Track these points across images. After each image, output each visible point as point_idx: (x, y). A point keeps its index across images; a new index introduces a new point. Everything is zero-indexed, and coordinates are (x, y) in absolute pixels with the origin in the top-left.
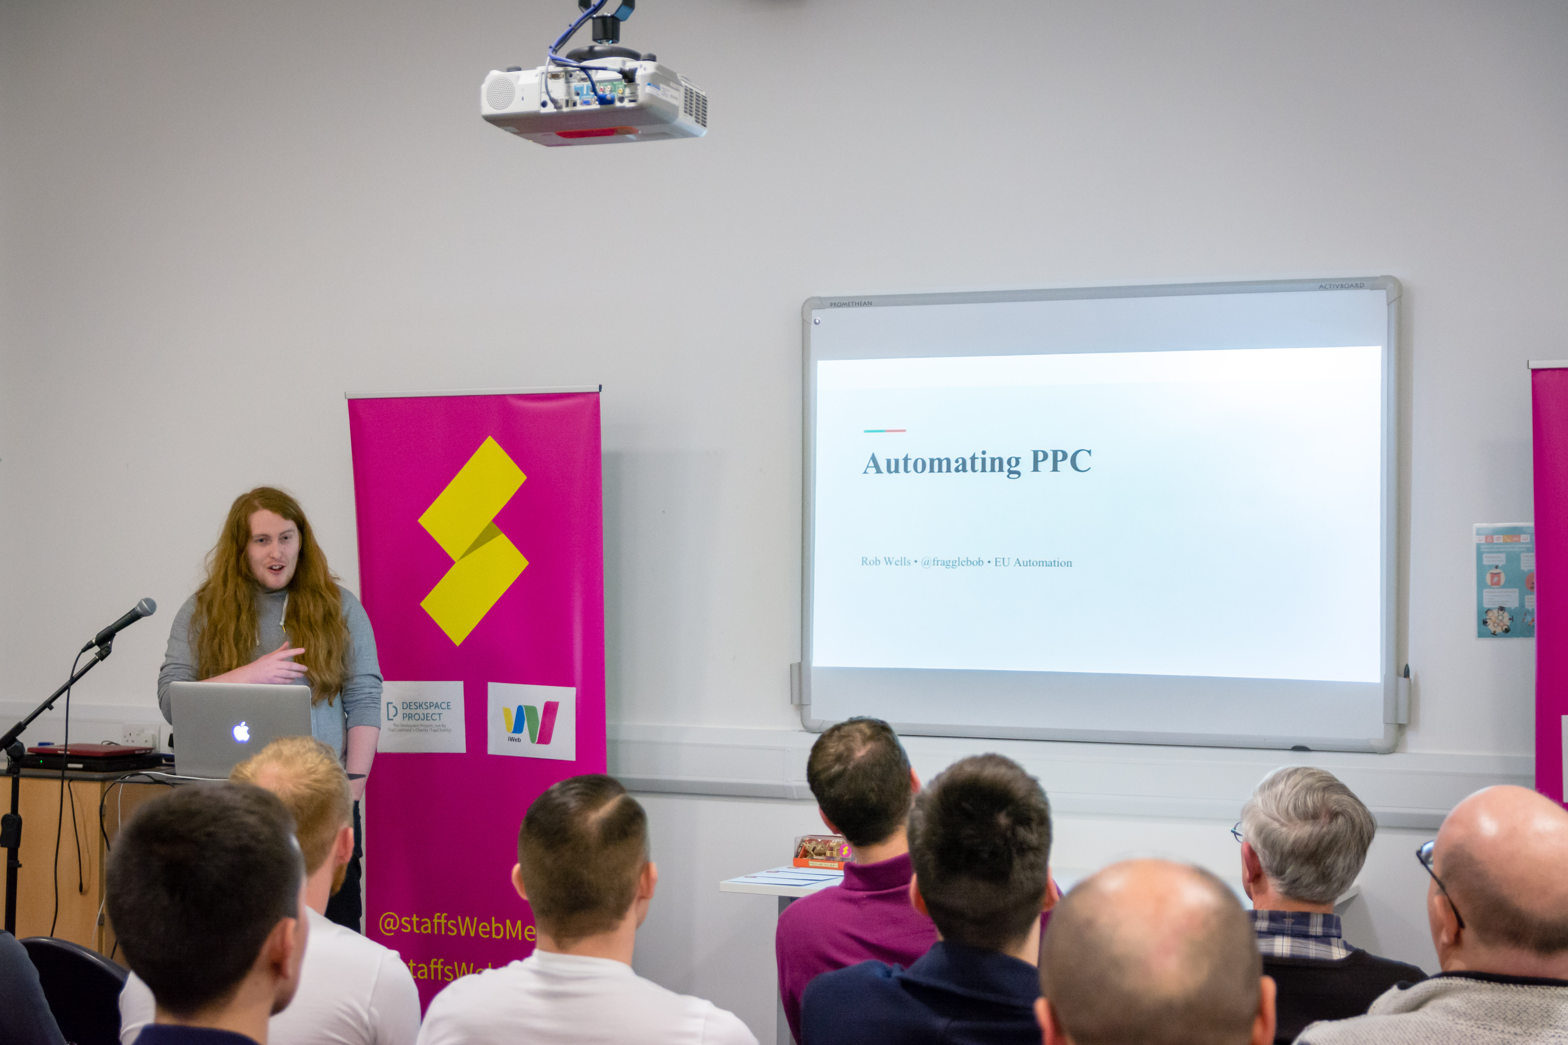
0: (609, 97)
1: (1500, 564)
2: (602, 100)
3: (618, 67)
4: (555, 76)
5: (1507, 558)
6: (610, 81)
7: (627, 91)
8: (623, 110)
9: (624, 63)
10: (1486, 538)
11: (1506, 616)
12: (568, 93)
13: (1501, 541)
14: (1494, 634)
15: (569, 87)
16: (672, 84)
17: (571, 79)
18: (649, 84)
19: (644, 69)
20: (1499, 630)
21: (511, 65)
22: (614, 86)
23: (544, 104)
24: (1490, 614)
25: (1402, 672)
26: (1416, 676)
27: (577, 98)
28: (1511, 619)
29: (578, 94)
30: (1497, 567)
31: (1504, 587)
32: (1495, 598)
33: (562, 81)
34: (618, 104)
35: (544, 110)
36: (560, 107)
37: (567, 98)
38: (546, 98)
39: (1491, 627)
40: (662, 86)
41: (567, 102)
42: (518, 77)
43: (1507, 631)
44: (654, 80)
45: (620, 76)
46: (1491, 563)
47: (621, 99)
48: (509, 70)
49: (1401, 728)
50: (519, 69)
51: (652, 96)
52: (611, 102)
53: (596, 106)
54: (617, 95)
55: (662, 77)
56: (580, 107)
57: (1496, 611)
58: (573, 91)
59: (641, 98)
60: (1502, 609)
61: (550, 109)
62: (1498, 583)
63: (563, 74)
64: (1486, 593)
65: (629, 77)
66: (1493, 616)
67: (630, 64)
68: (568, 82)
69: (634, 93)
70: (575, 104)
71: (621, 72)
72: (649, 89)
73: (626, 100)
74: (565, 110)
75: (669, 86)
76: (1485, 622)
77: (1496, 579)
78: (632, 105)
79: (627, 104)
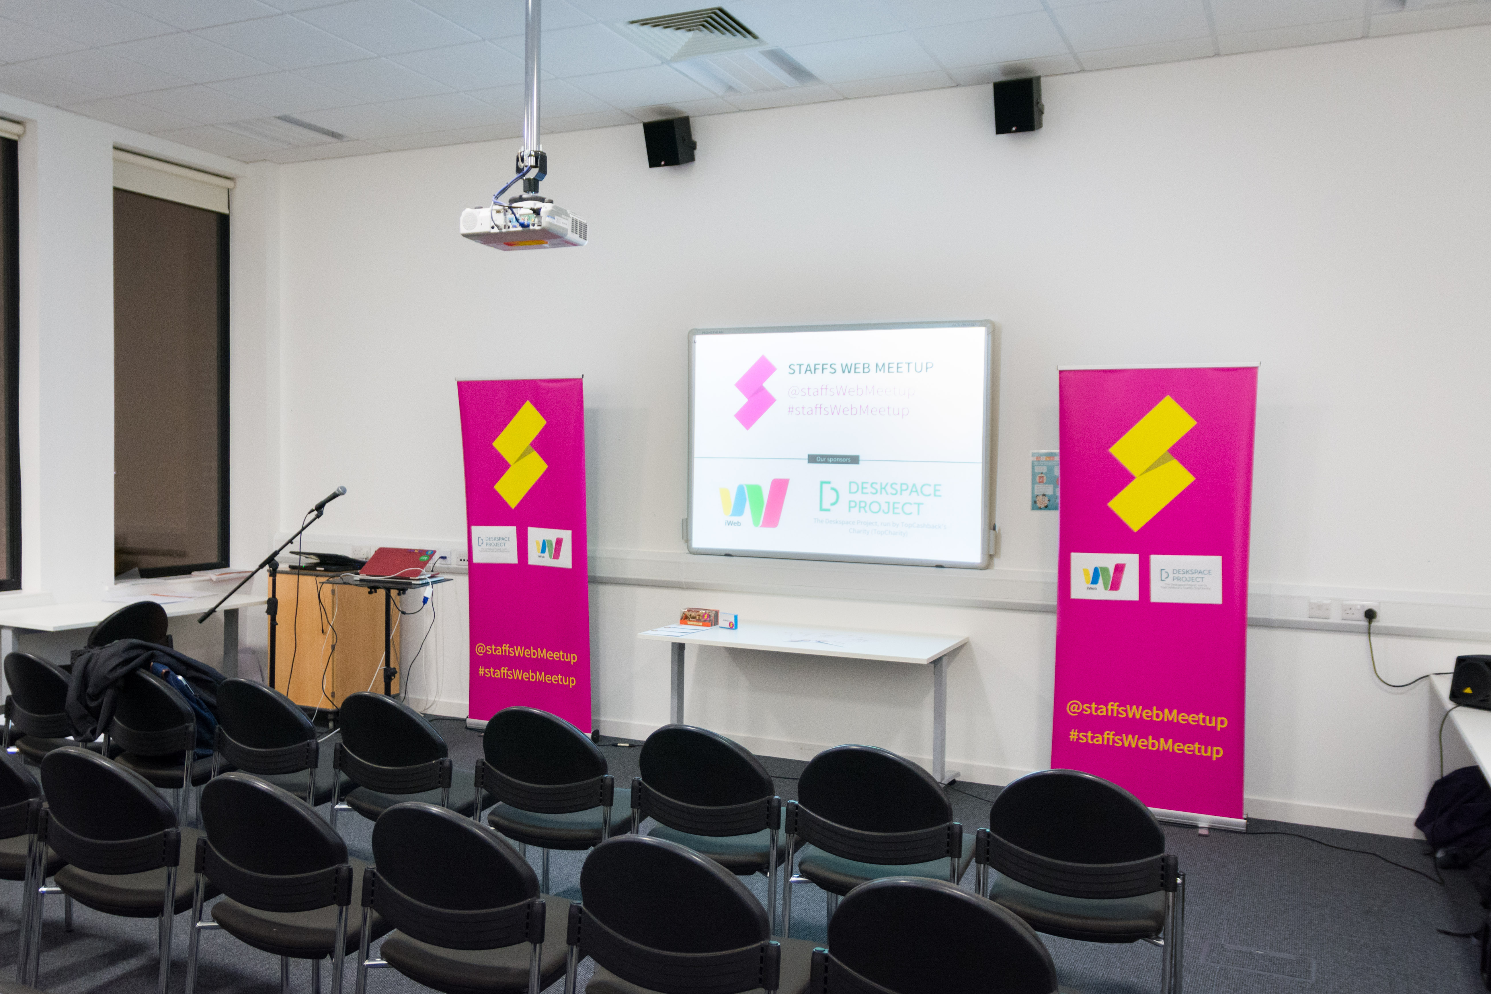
0: (526, 223)
1: (1044, 472)
2: (522, 225)
3: (533, 207)
4: (498, 212)
5: (1047, 468)
6: (528, 215)
7: (536, 220)
8: (534, 231)
9: (535, 204)
10: (1037, 458)
11: (1046, 499)
12: (505, 221)
13: (1044, 459)
14: (1040, 508)
15: (506, 218)
16: (563, 216)
17: (507, 213)
18: (548, 216)
19: (545, 207)
20: (1042, 506)
21: (477, 206)
22: (530, 217)
23: (493, 228)
24: (1038, 498)
25: (992, 527)
26: (999, 530)
27: (510, 224)
28: (1049, 500)
29: (510, 222)
30: (1042, 473)
31: (1045, 484)
32: (1041, 489)
33: (502, 214)
34: (531, 227)
35: (493, 231)
36: (501, 229)
37: (505, 224)
38: (493, 224)
39: (1039, 505)
40: (556, 217)
41: (505, 226)
42: (479, 212)
43: (1046, 507)
44: (552, 214)
45: (532, 212)
46: (1039, 471)
47: (533, 225)
48: (476, 208)
49: (991, 557)
50: (482, 208)
51: (550, 223)
52: (528, 226)
53: (520, 229)
54: (531, 222)
55: (556, 212)
56: (512, 229)
57: (1041, 496)
58: (508, 220)
59: (544, 224)
60: (1044, 495)
61: (496, 230)
62: (1042, 482)
63: (503, 210)
64: (1037, 487)
65: (537, 212)
66: (1040, 498)
67: (538, 205)
68: (505, 215)
69: (540, 221)
70: (509, 228)
71: (531, 209)
72: (548, 219)
73: (536, 225)
74: (504, 230)
75: (561, 217)
76: (1035, 502)
77: (1041, 479)
78: (539, 228)
79: (536, 228)
